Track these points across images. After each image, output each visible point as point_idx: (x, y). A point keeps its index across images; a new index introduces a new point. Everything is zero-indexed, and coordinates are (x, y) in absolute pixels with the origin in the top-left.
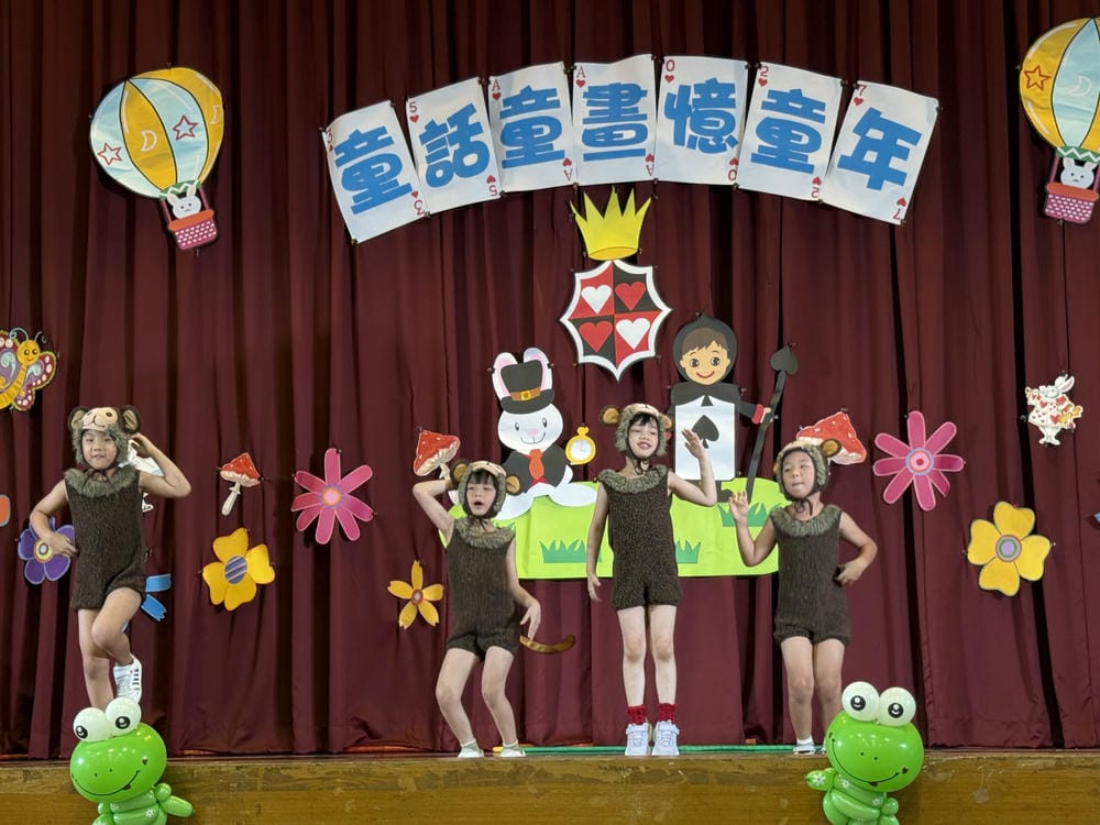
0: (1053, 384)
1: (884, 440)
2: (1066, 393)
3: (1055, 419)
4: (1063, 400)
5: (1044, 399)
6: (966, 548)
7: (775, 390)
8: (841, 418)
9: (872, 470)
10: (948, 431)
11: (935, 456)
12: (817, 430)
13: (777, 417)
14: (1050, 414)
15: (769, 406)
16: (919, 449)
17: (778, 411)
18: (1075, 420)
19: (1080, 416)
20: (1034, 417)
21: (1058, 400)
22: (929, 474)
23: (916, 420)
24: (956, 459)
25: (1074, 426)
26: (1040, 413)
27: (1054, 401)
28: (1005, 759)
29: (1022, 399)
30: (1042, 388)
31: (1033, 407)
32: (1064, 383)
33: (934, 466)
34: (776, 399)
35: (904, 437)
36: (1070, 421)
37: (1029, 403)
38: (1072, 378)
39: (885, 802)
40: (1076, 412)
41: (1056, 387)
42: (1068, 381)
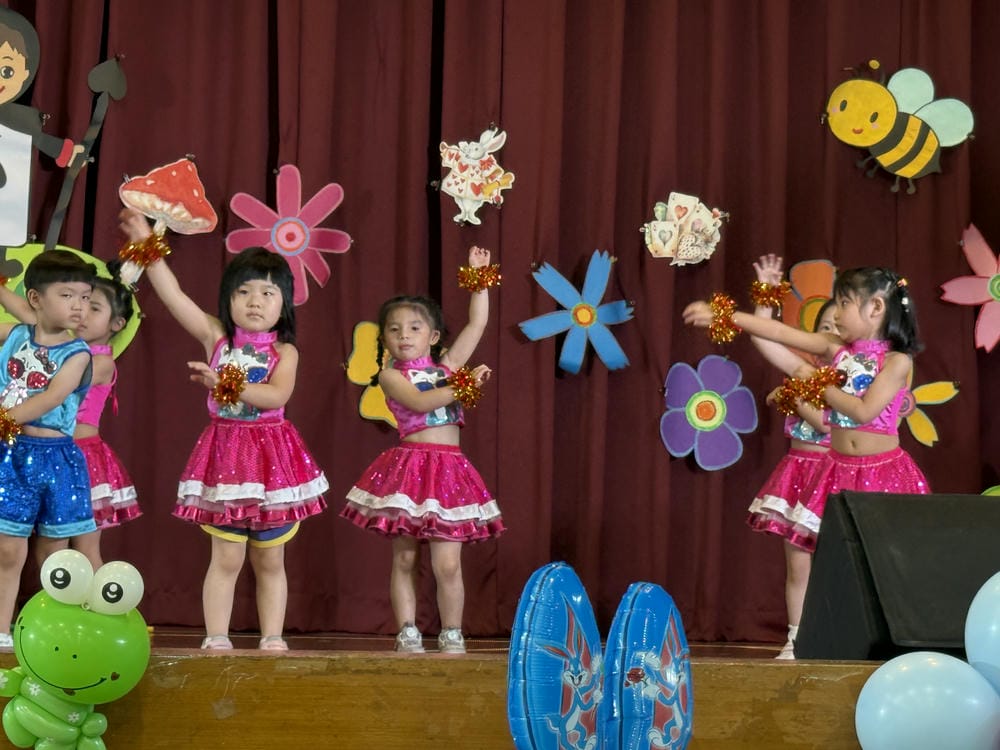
0: (477, 139)
1: (243, 203)
2: (493, 154)
3: (477, 189)
4: (490, 162)
5: (465, 161)
6: (346, 361)
7: (91, 121)
8: (183, 168)
9: (224, 244)
10: (332, 195)
11: (312, 229)
12: (149, 182)
13: (92, 160)
14: (470, 181)
15: (83, 143)
16: (290, 219)
17: (95, 150)
18: (504, 192)
19: (510, 187)
20: (449, 185)
21: (483, 163)
22: (301, 255)
23: (289, 177)
24: (341, 236)
25: (502, 201)
26: (458, 179)
27: (477, 163)
29: (435, 158)
30: (462, 144)
31: (448, 170)
32: (492, 140)
33: (309, 245)
34: (92, 134)
35: (271, 201)
36: (497, 192)
37: (444, 165)
38: (504, 134)
39: (88, 717)
40: (506, 180)
41: (482, 145)
42: (498, 137)
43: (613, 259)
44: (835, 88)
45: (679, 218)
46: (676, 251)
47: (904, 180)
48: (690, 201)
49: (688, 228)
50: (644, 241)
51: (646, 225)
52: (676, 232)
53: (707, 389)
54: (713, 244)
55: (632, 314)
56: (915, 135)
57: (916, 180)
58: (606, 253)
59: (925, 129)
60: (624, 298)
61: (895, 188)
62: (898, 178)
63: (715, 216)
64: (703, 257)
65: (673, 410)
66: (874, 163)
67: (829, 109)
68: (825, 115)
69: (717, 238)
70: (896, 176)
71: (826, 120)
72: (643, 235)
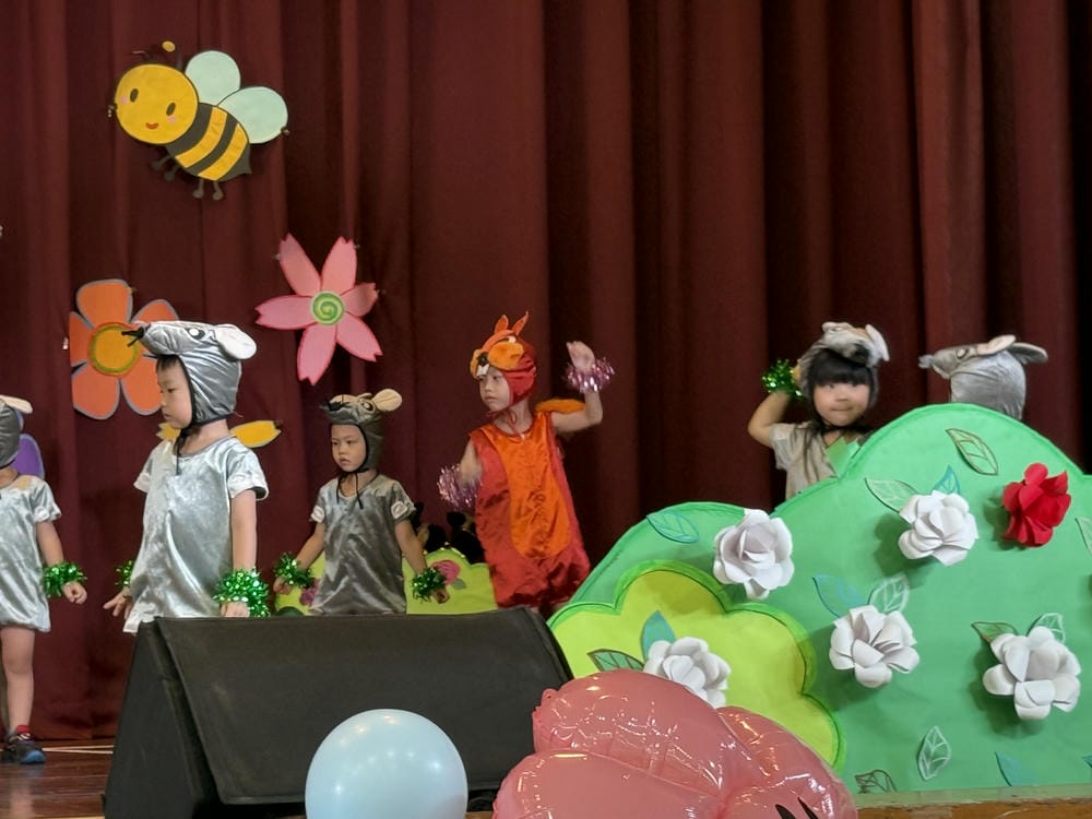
47: (208, 183)
56: (221, 130)
57: (222, 183)
59: (231, 123)
61: (199, 193)
62: (201, 183)
66: (172, 163)
67: (117, 100)
68: (112, 107)
70: (199, 179)
71: (114, 113)
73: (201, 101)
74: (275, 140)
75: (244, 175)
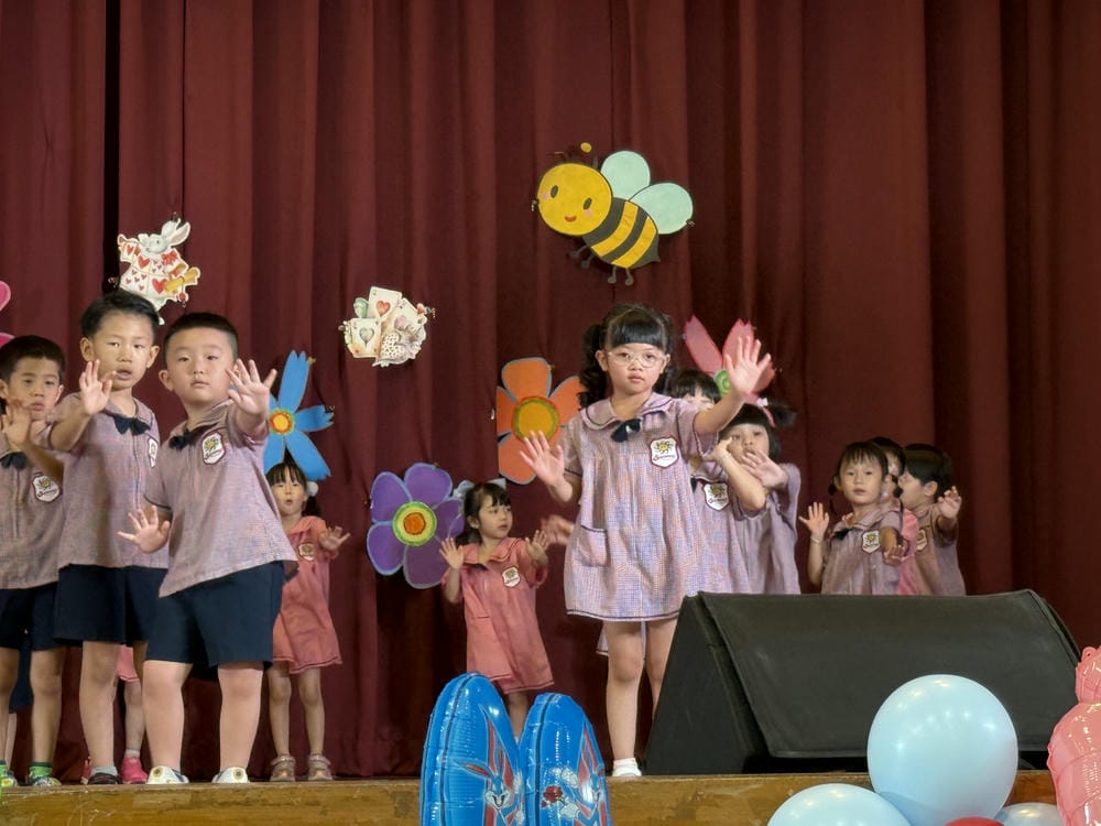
0: (158, 231)
2: (177, 246)
3: (160, 286)
4: (168, 259)
5: (145, 255)
14: (151, 278)
18: (189, 289)
19: (196, 283)
20: (128, 282)
21: (165, 257)
25: (187, 298)
26: (139, 276)
27: (159, 257)
28: (116, 794)
29: (112, 254)
30: (141, 236)
31: (127, 265)
32: (174, 232)
36: (181, 289)
37: (122, 260)
38: (187, 224)
40: (191, 276)
41: (164, 237)
42: (181, 229)
43: (311, 360)
44: (544, 173)
45: (381, 315)
46: (378, 351)
47: (621, 270)
48: (393, 297)
49: (391, 326)
50: (344, 340)
51: (345, 323)
52: (378, 330)
53: (414, 500)
54: (419, 343)
55: (331, 420)
56: (632, 222)
58: (303, 354)
59: (642, 216)
60: (324, 403)
61: (612, 280)
62: (615, 269)
63: (420, 312)
64: (408, 356)
65: (379, 524)
66: (589, 252)
67: (539, 196)
68: (535, 202)
69: (423, 335)
70: (613, 266)
71: (536, 207)
72: (342, 334)
73: (615, 196)
74: (681, 230)
75: (653, 263)
